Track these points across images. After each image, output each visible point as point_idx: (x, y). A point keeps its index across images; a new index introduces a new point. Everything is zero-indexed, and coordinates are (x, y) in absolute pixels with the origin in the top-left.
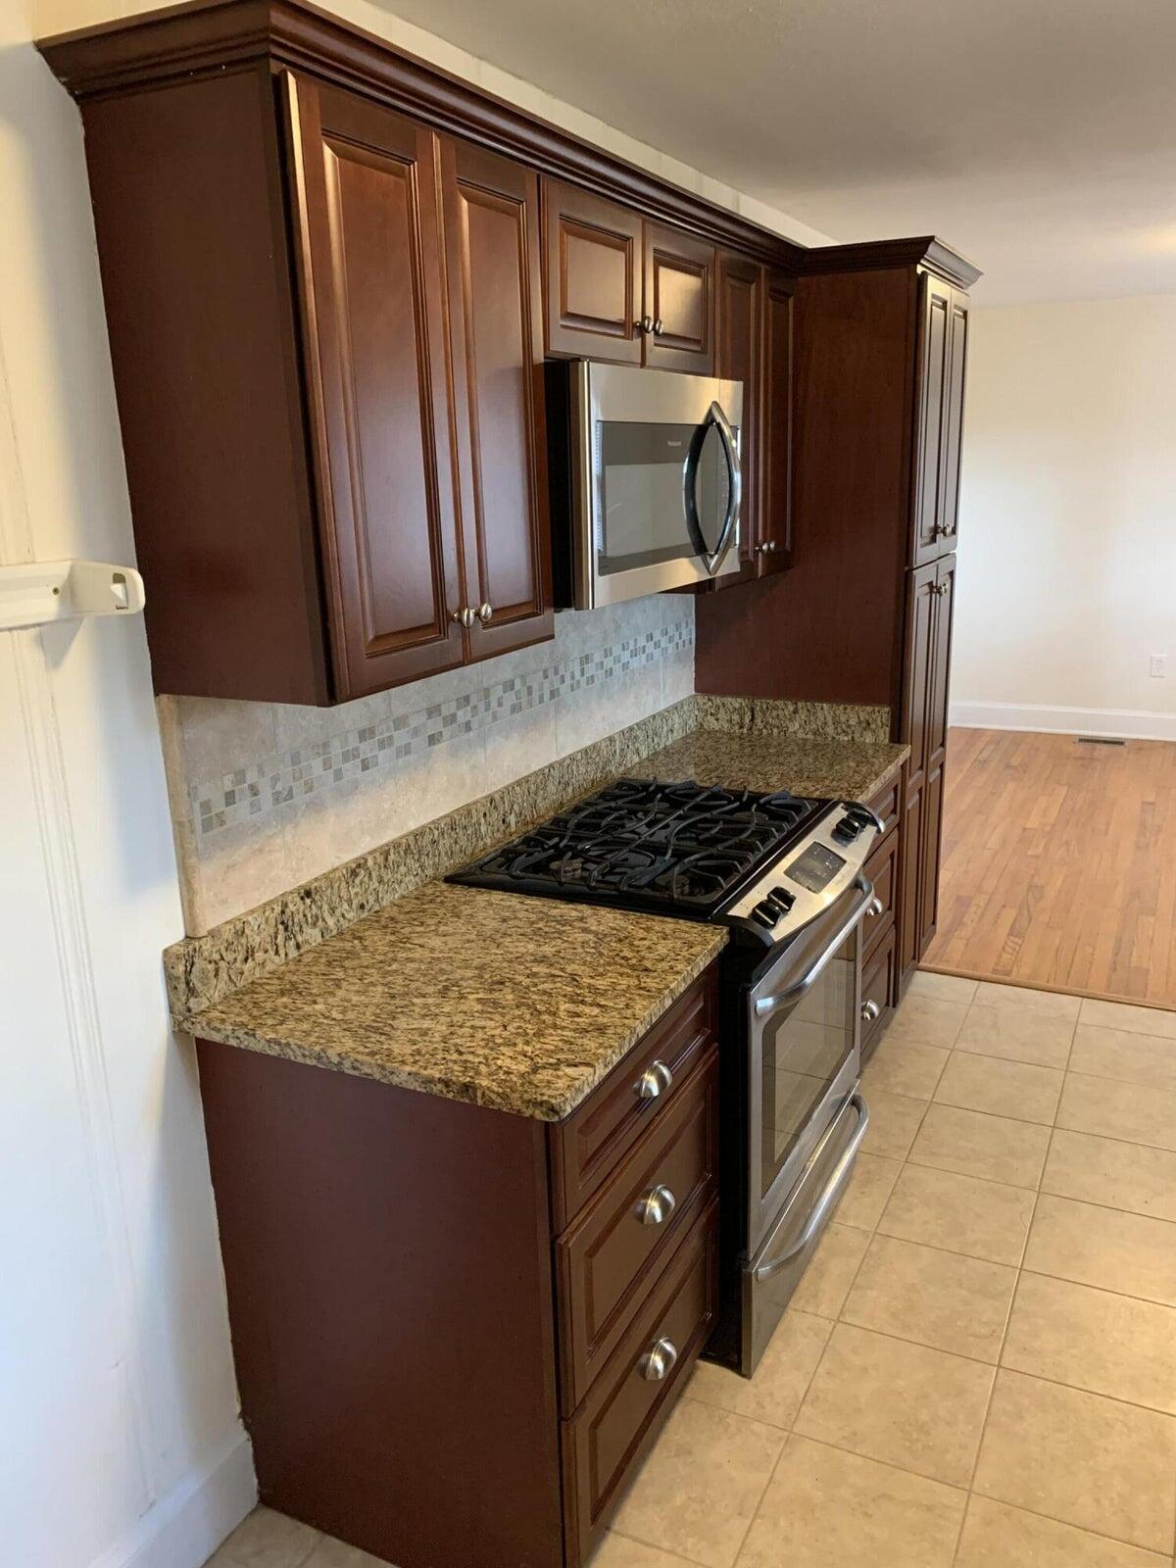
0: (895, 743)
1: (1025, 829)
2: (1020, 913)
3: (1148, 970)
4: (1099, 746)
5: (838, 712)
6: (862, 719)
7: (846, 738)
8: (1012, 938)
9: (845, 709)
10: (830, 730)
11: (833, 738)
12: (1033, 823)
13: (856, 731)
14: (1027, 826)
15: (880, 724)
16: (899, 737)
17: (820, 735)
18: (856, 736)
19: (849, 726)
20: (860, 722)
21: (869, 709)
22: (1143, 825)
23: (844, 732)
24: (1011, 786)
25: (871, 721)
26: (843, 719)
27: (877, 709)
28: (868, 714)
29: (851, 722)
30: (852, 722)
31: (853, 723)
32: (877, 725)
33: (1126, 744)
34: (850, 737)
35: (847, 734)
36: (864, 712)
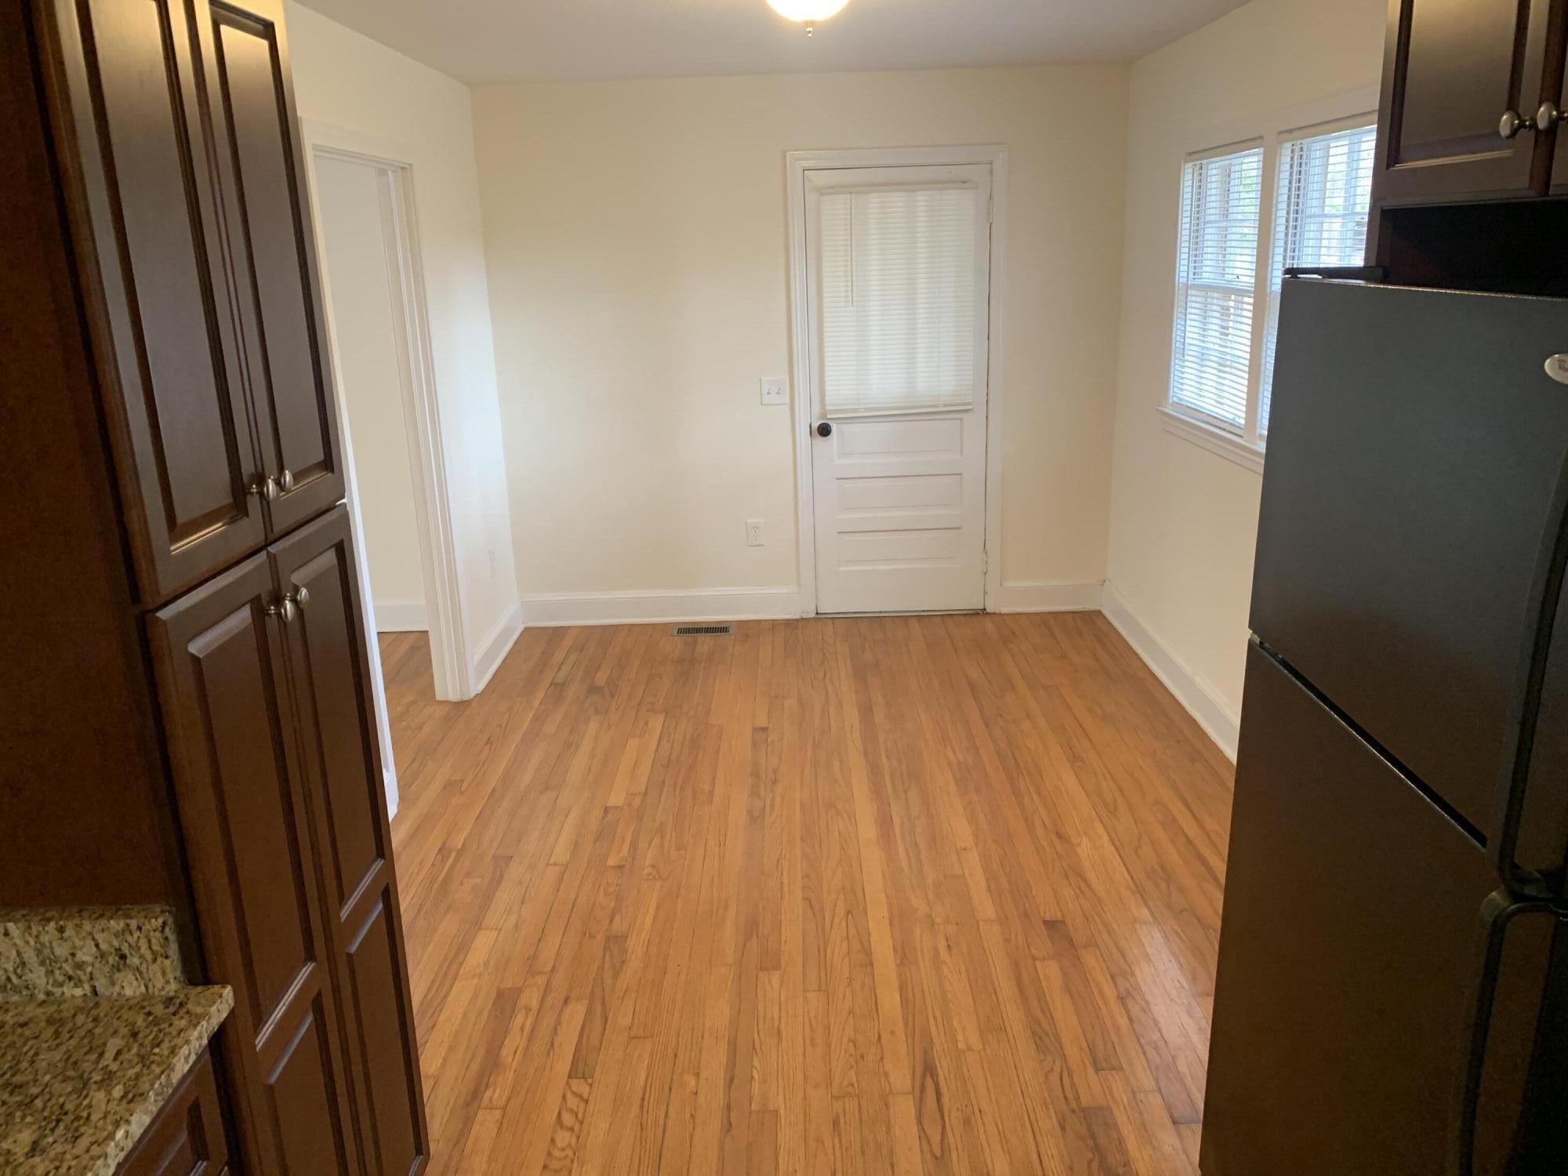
0: (195, 984)
1: (606, 810)
2: (589, 1012)
3: (776, 1112)
4: (701, 637)
5: (45, 939)
6: (104, 946)
7: (78, 992)
8: (574, 1083)
9: (61, 930)
10: (37, 977)
11: (48, 994)
12: (616, 798)
13: (97, 974)
14: (609, 805)
15: (149, 956)
16: (204, 967)
17: (16, 990)
18: (101, 984)
19: (79, 966)
20: (103, 955)
21: (117, 925)
22: (755, 774)
23: (70, 978)
24: (593, 726)
25: (126, 950)
26: (61, 951)
27: (134, 923)
28: (116, 935)
29: (81, 956)
30: (86, 955)
31: (88, 959)
32: (141, 957)
33: (731, 631)
34: (87, 986)
35: (79, 983)
36: (108, 931)
